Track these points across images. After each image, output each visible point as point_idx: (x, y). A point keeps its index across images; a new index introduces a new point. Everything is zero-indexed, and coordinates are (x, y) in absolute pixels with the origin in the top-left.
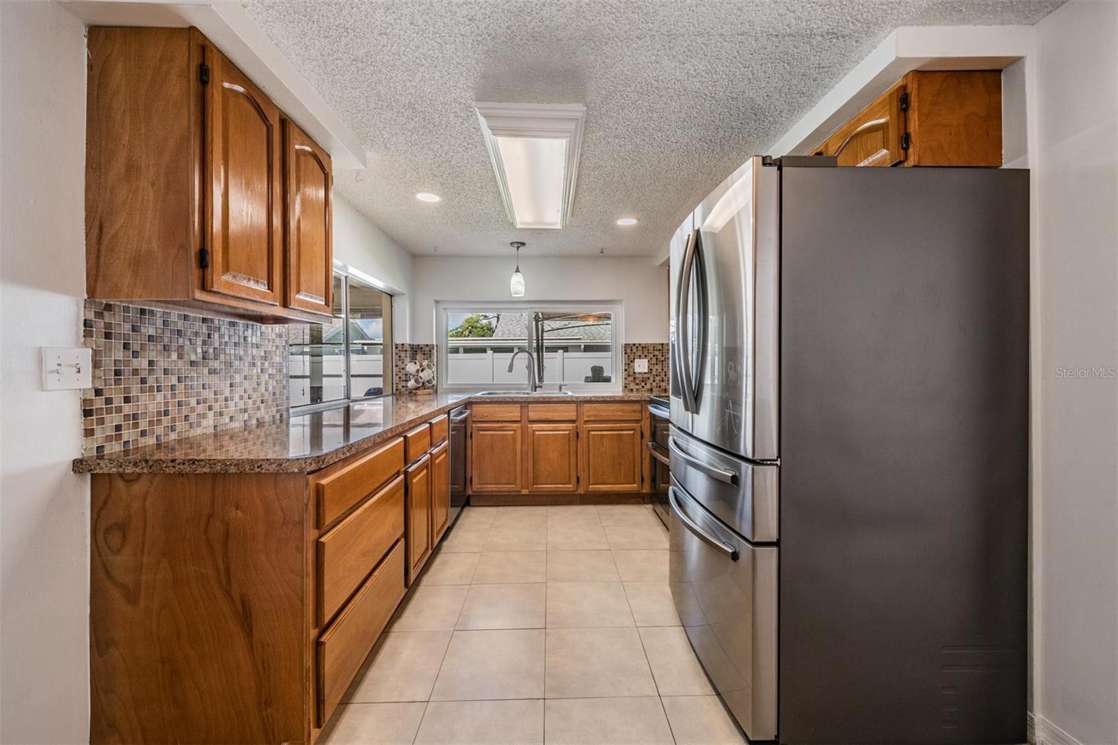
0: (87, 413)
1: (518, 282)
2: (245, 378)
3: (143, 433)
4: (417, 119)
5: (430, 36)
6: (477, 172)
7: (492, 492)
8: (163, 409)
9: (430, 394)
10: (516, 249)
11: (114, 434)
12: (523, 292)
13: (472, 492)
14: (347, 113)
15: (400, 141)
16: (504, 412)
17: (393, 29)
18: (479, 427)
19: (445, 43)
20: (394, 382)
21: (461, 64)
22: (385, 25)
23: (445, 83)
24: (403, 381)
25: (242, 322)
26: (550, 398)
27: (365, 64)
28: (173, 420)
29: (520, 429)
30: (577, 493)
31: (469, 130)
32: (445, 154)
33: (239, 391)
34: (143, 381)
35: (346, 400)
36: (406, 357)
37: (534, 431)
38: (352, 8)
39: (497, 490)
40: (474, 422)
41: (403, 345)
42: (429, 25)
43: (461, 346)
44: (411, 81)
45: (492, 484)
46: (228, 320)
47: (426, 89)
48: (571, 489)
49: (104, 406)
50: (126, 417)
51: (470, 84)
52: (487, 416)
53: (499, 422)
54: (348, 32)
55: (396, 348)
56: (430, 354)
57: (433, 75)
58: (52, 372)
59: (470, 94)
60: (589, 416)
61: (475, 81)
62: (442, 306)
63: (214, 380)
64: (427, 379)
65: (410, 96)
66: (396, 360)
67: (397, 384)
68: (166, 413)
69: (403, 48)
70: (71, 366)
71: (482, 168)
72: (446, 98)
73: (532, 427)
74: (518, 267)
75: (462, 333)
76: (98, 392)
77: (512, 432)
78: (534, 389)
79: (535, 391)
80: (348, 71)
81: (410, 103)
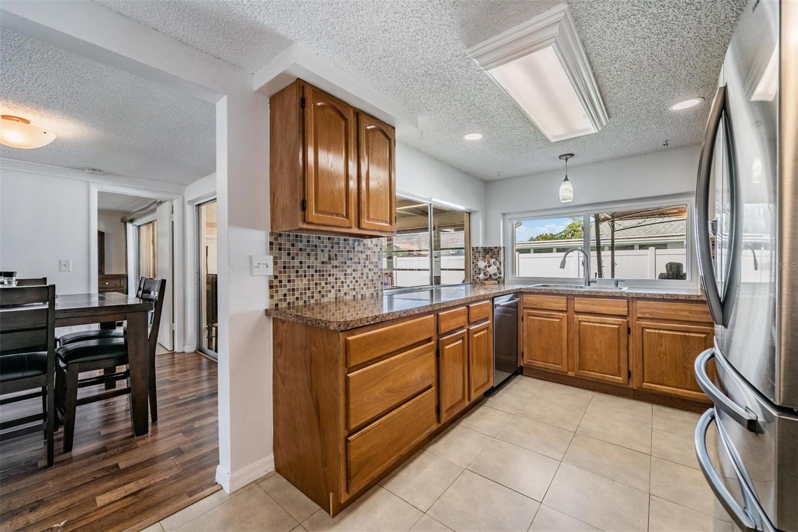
0: (271, 287)
1: (566, 189)
2: (354, 270)
3: (297, 299)
4: (436, 81)
5: (410, 15)
6: (499, 105)
7: (540, 367)
8: (307, 287)
9: (495, 284)
10: (565, 160)
11: (283, 298)
12: (572, 198)
13: (523, 364)
14: (395, 96)
15: (434, 102)
16: (551, 302)
17: (388, 24)
18: (530, 313)
19: (422, 14)
20: (472, 275)
21: (441, 25)
22: (382, 24)
23: (439, 45)
24: (477, 274)
25: (352, 238)
26: (597, 292)
27: (386, 58)
28: (313, 292)
29: (566, 317)
30: (628, 386)
31: (474, 74)
32: (468, 99)
33: (350, 278)
34: (297, 272)
35: (431, 286)
36: (479, 256)
37: (580, 321)
38: (360, 24)
39: (544, 366)
40: (525, 308)
41: (477, 248)
42: (406, 8)
43: (533, 248)
44: (417, 55)
45: (539, 361)
46: (343, 238)
47: (429, 56)
48: (621, 382)
49: (278, 284)
50: (289, 290)
51: (456, 37)
52: (536, 304)
53: (546, 310)
54: (367, 41)
55: (473, 250)
56: (498, 254)
57: (429, 43)
58: (256, 267)
59: (460, 45)
60: (642, 313)
61: (458, 33)
62: (508, 217)
63: (334, 271)
64: (493, 273)
65: (423, 66)
66: (473, 259)
67: (473, 276)
68: (309, 289)
69: (400, 34)
70: (264, 264)
71: (500, 101)
72: (446, 56)
73: (578, 318)
74: (566, 176)
75: (566, 236)
76: (276, 277)
77: (558, 320)
78: (587, 284)
79: (589, 285)
80: (381, 67)
81: (425, 71)
